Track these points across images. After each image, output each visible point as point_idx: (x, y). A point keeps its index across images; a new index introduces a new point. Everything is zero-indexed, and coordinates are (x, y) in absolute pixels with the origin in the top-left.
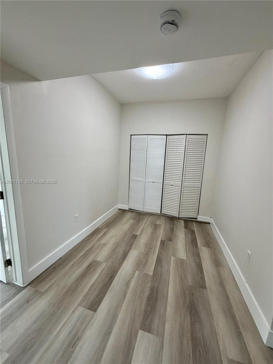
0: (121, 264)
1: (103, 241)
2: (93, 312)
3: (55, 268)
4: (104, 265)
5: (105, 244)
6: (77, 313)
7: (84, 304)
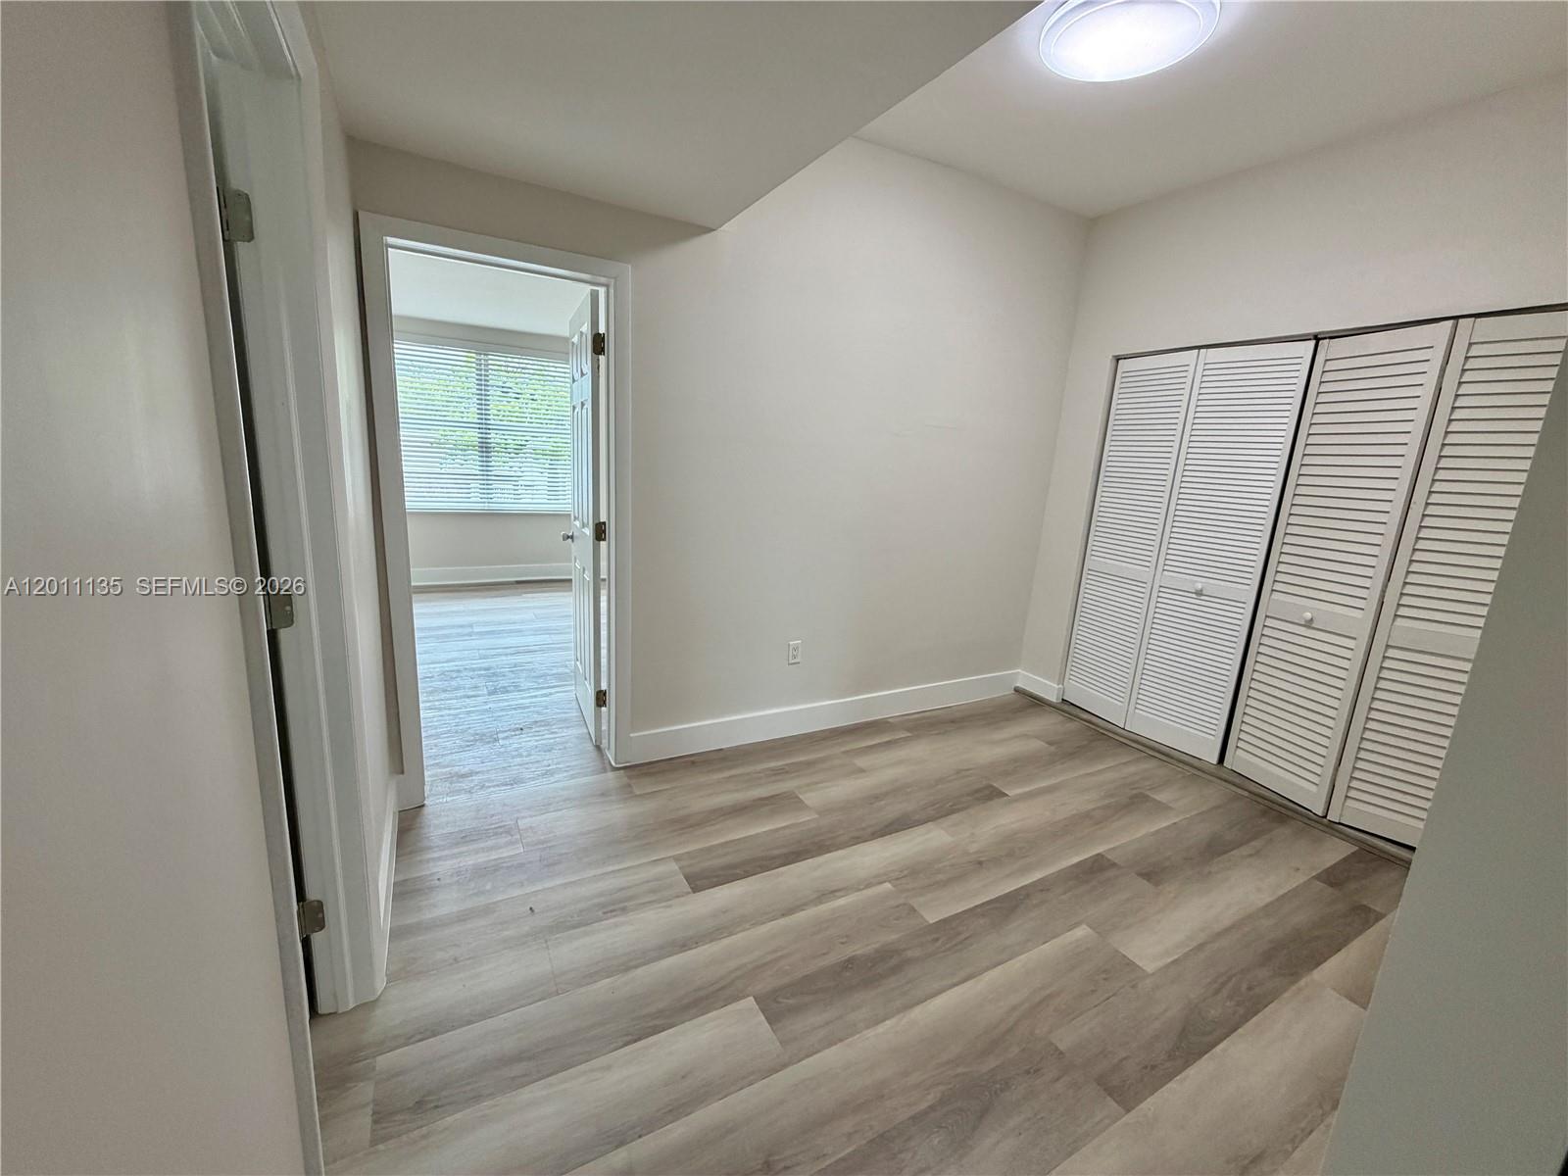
0: (857, 840)
1: (862, 762)
2: (690, 890)
3: (693, 763)
4: (804, 817)
5: (862, 771)
6: (660, 869)
7: (684, 863)
